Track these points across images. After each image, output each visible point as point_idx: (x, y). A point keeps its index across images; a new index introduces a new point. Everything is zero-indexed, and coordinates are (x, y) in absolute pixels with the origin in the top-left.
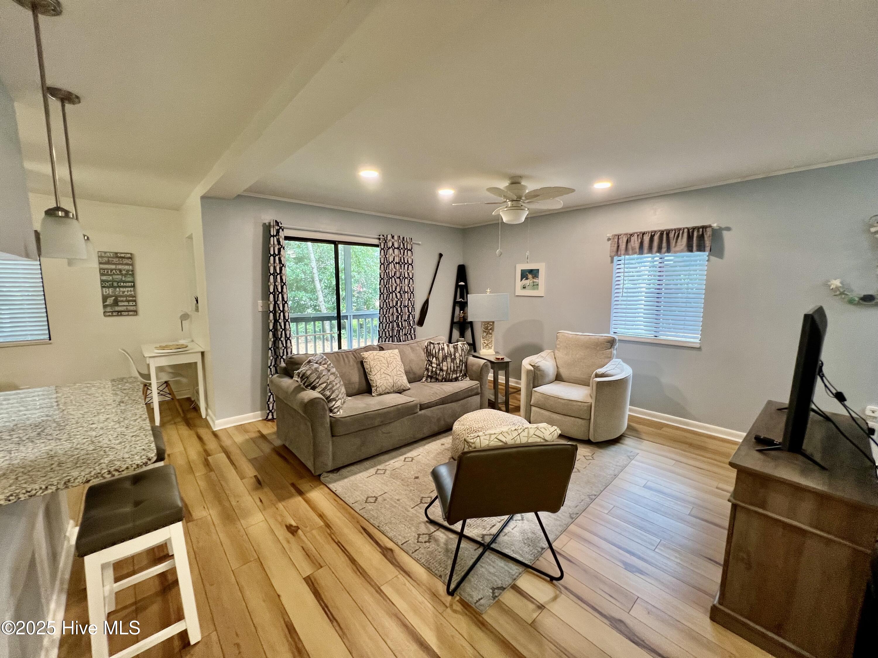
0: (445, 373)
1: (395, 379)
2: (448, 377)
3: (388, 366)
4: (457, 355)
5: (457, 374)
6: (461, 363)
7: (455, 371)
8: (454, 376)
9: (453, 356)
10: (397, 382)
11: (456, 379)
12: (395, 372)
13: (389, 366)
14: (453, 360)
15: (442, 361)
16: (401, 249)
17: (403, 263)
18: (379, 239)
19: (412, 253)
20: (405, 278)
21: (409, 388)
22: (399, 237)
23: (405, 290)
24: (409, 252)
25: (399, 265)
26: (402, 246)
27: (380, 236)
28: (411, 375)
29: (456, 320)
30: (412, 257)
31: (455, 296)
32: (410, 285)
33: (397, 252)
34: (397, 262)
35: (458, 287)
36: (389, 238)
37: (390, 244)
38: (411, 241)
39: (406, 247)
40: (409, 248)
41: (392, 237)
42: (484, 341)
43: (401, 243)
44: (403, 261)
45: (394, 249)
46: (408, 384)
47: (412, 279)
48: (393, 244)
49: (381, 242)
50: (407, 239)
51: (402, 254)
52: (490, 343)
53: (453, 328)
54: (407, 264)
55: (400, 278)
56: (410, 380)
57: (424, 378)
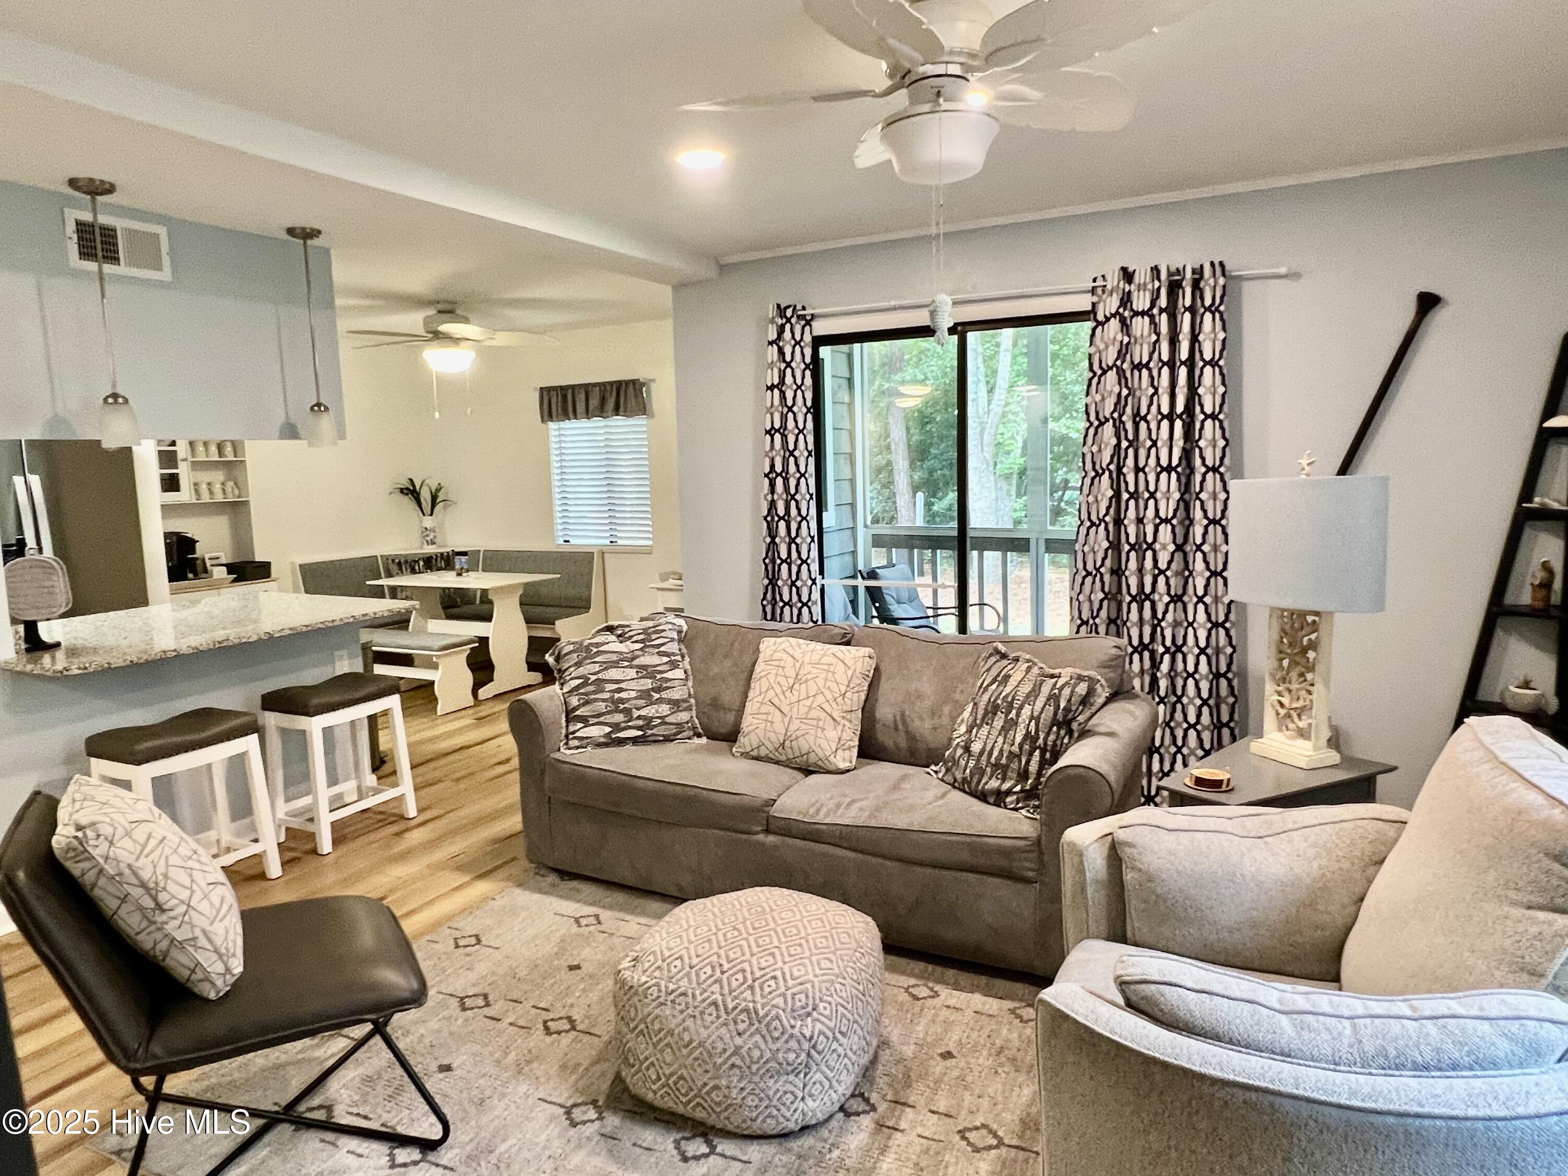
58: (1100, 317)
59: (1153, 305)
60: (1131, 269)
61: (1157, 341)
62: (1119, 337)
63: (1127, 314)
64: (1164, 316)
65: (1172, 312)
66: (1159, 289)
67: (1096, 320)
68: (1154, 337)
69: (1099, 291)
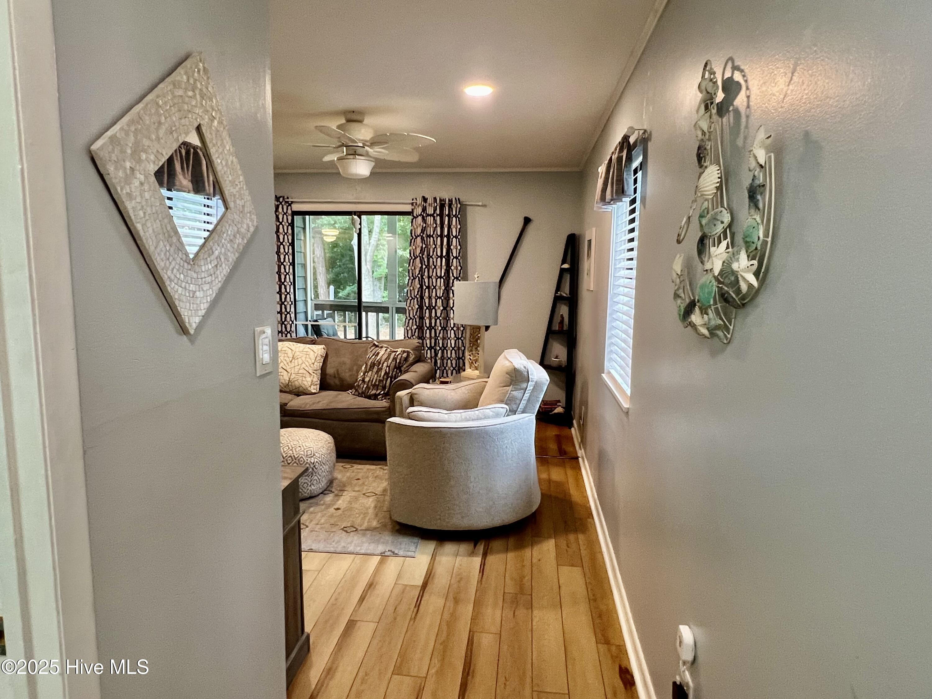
0: (365, 386)
1: (292, 377)
2: (367, 391)
3: (291, 362)
4: (385, 364)
5: (377, 390)
6: (385, 377)
7: (375, 386)
8: (374, 392)
9: (380, 366)
10: (294, 382)
11: (375, 397)
12: (296, 370)
13: (293, 361)
14: (379, 370)
15: (370, 370)
16: (437, 215)
17: (439, 236)
18: (412, 204)
19: (459, 221)
20: (441, 257)
21: (315, 394)
22: (435, 199)
23: (439, 275)
24: (454, 219)
25: (432, 238)
26: (438, 212)
27: (413, 200)
28: (331, 381)
29: (556, 327)
30: (459, 227)
31: (558, 288)
32: (452, 268)
33: (430, 220)
34: (429, 234)
35: (562, 271)
36: (419, 201)
37: (419, 210)
38: (460, 203)
39: (447, 213)
40: (454, 213)
41: (425, 200)
42: (470, 355)
43: (438, 207)
44: (439, 233)
45: (426, 217)
46: (314, 389)
47: (456, 258)
48: (424, 209)
49: (413, 207)
50: (450, 201)
51: (438, 222)
52: (476, 361)
53: (550, 340)
54: (448, 236)
55: (431, 257)
56: (324, 385)
57: (351, 389)
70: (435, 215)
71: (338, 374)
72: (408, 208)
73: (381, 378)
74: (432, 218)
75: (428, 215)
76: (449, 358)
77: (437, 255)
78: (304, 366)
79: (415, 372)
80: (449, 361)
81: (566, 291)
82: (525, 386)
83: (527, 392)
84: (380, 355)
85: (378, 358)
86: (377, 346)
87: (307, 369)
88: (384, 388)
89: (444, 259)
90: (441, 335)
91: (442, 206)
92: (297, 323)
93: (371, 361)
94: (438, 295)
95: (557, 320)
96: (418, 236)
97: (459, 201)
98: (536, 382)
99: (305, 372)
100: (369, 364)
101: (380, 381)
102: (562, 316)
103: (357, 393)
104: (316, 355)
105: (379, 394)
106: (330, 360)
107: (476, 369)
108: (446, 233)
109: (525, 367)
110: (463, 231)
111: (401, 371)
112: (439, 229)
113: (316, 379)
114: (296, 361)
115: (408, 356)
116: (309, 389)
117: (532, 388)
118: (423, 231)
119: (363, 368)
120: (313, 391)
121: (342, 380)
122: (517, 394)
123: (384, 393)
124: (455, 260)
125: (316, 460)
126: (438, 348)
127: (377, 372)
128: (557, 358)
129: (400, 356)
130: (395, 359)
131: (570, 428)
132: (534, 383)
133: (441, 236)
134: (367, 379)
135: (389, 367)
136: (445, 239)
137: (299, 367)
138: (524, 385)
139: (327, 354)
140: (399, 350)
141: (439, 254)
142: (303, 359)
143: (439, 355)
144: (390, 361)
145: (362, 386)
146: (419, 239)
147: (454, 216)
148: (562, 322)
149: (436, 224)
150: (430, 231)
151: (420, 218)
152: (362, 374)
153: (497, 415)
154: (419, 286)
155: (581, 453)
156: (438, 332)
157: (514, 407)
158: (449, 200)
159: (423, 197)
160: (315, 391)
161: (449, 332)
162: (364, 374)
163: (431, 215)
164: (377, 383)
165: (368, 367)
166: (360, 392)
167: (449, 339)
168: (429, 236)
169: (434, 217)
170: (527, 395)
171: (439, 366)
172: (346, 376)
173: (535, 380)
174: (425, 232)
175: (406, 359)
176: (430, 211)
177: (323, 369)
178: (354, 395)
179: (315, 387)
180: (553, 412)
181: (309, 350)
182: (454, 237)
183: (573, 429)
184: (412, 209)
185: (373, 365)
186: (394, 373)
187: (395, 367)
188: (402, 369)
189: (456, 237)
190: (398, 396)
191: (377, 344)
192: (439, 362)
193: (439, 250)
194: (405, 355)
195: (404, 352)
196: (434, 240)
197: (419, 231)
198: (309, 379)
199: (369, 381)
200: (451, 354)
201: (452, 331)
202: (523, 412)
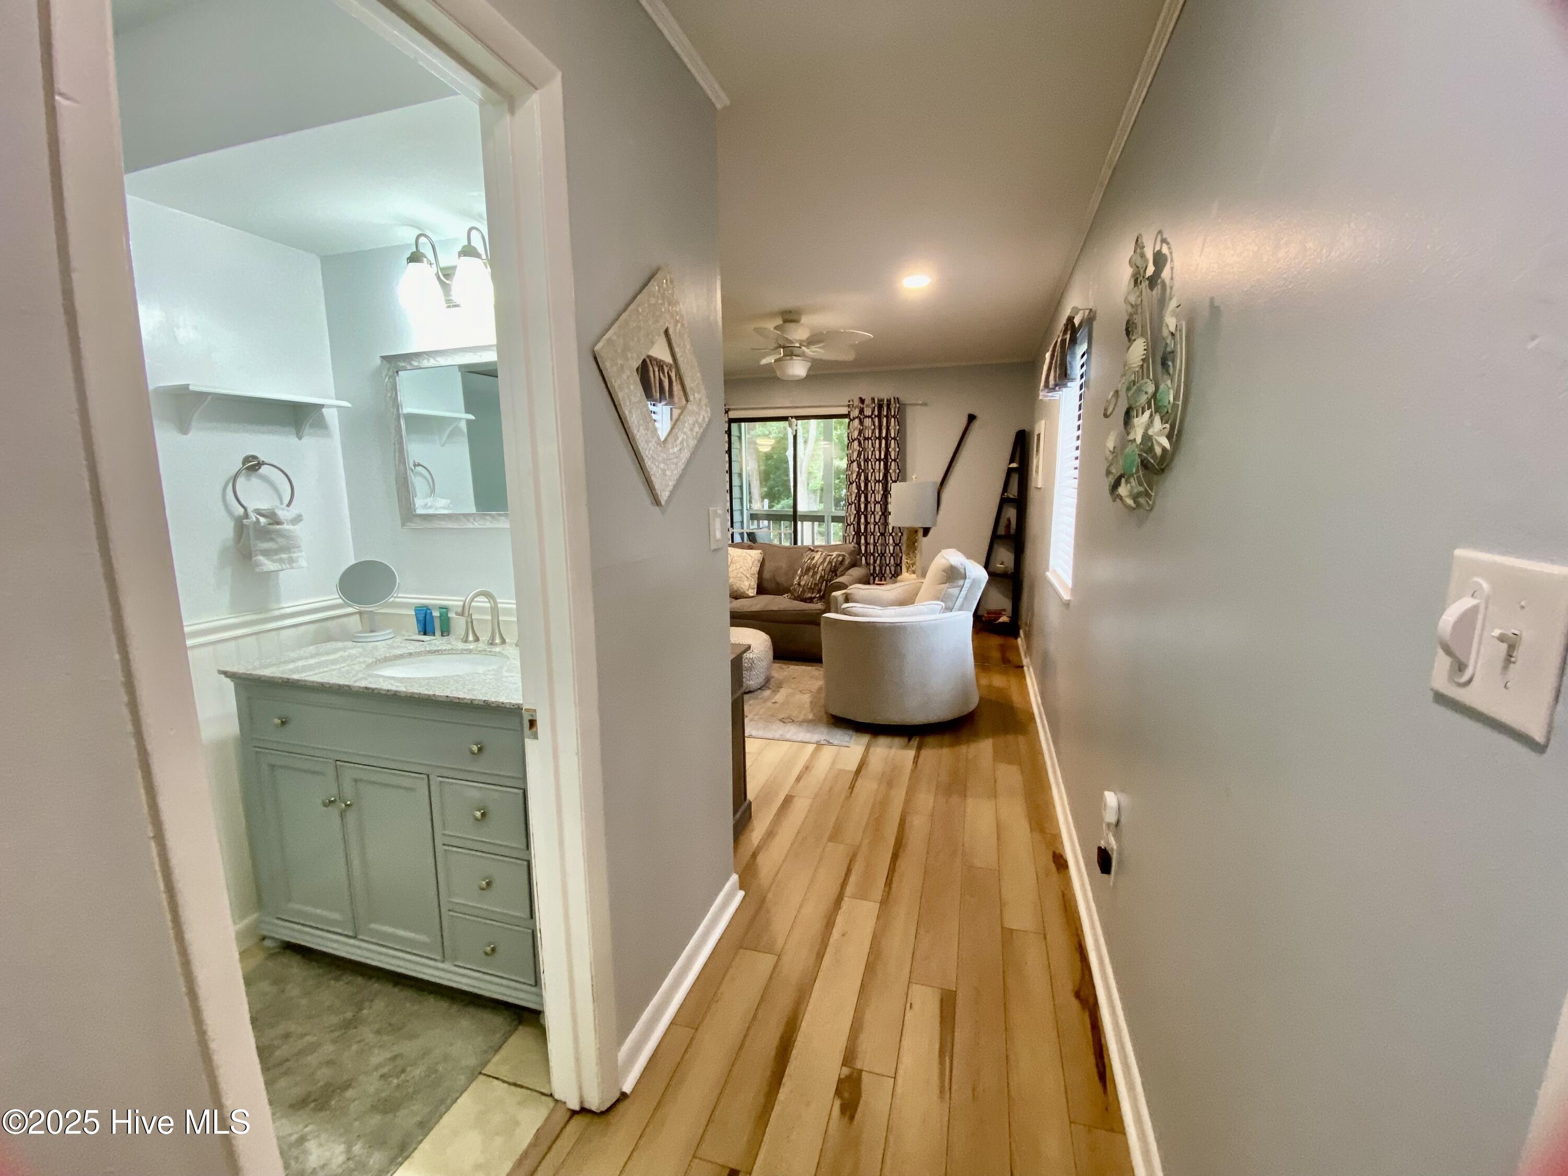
0: (801, 590)
2: (802, 594)
4: (821, 568)
5: (813, 593)
6: (821, 580)
7: (811, 590)
8: (809, 595)
9: (816, 569)
11: (810, 600)
12: (734, 574)
13: (732, 565)
14: (815, 573)
15: (805, 574)
16: (876, 416)
17: (877, 438)
18: (849, 406)
19: (898, 421)
20: (880, 460)
21: (753, 597)
22: (873, 399)
23: (877, 479)
24: (893, 419)
25: (870, 441)
26: (876, 413)
27: (849, 401)
28: (766, 585)
29: (1001, 531)
30: (898, 427)
31: (1005, 489)
32: (891, 471)
33: (868, 422)
34: (867, 436)
35: (1010, 471)
36: (857, 402)
37: (855, 413)
38: (899, 403)
39: (885, 414)
40: (893, 414)
41: (862, 401)
42: (907, 559)
43: (876, 408)
44: (877, 435)
45: (864, 419)
46: (752, 592)
47: (895, 460)
48: (862, 411)
49: (849, 410)
50: (889, 401)
51: (877, 424)
52: (913, 564)
53: (995, 546)
54: (886, 438)
55: (870, 460)
56: (761, 590)
57: (787, 593)
58: (852, 417)
59: (872, 414)
60: (863, 398)
61: (874, 428)
62: (859, 426)
63: (862, 417)
64: (877, 419)
65: (879, 416)
66: (874, 407)
67: (850, 418)
68: (873, 427)
69: (851, 406)
70: (873, 416)
71: (774, 578)
72: (844, 411)
73: (817, 582)
74: (870, 419)
75: (866, 417)
76: (887, 565)
77: (875, 458)
78: (741, 570)
79: (851, 575)
80: (888, 568)
81: (1013, 492)
82: (962, 584)
83: (963, 589)
84: (816, 559)
85: (814, 561)
86: (813, 551)
87: (744, 573)
88: (819, 591)
89: (882, 463)
90: (880, 541)
91: (880, 407)
92: (734, 531)
93: (806, 565)
94: (877, 500)
95: (1003, 522)
96: (855, 439)
97: (897, 400)
98: (974, 579)
99: (743, 576)
100: (805, 568)
101: (815, 584)
102: (1009, 520)
103: (793, 597)
104: (753, 559)
105: (815, 597)
106: (767, 564)
107: (914, 572)
108: (884, 435)
109: (962, 564)
110: (901, 432)
111: (836, 575)
112: (877, 431)
113: (754, 583)
114: (734, 565)
115: (843, 560)
116: (747, 592)
117: (969, 585)
118: (860, 434)
119: (799, 572)
120: (751, 595)
121: (778, 584)
122: (955, 591)
123: (819, 596)
124: (893, 463)
125: (754, 656)
126: (877, 555)
127: (813, 576)
128: (1002, 564)
129: (835, 560)
130: (830, 562)
131: (1016, 638)
132: (972, 580)
133: (880, 438)
134: (802, 583)
135: (825, 570)
136: (883, 442)
137: (736, 571)
138: (961, 582)
139: (763, 559)
140: (835, 554)
141: (877, 457)
142: (741, 563)
143: (878, 562)
144: (825, 564)
145: (798, 589)
146: (856, 443)
147: (893, 417)
148: (1008, 526)
149: (874, 425)
150: (868, 433)
151: (857, 422)
152: (798, 578)
153: (933, 612)
154: (856, 491)
155: (1026, 661)
156: (877, 538)
157: (950, 604)
158: (887, 400)
159: (861, 398)
160: (753, 595)
161: (887, 538)
162: (800, 578)
163: (869, 417)
164: (813, 586)
165: (804, 571)
166: (796, 596)
167: (887, 545)
168: (865, 439)
169: (872, 419)
170: (964, 592)
171: (877, 572)
172: (782, 579)
173: (973, 578)
174: (862, 435)
175: (842, 562)
176: (868, 412)
177: (760, 573)
178: (790, 598)
179: (752, 591)
180: (997, 622)
181: (746, 555)
182: (892, 439)
183: (1019, 640)
184: (849, 412)
185: (808, 569)
186: (830, 576)
187: (831, 570)
188: (838, 573)
189: (895, 439)
190: (834, 596)
191: (812, 548)
192: (877, 568)
193: (877, 453)
194: (840, 558)
195: (839, 555)
196: (872, 443)
197: (856, 434)
198: (747, 583)
199: (804, 585)
200: (890, 560)
201: (891, 537)
202: (960, 610)
